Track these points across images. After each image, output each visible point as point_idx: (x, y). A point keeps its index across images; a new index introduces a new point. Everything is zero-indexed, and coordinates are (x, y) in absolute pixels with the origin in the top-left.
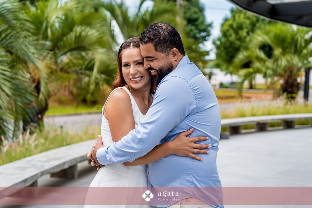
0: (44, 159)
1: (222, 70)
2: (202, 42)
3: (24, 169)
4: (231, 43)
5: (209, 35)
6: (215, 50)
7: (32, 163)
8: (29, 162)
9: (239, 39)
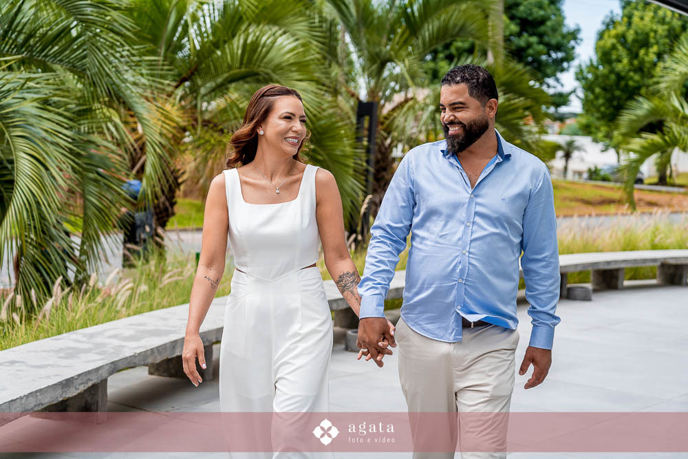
0: (128, 333)
1: (596, 141)
2: (553, 75)
3: (73, 353)
4: (620, 77)
5: (569, 58)
6: (581, 93)
7: (99, 340)
8: (92, 336)
9: (640, 69)
